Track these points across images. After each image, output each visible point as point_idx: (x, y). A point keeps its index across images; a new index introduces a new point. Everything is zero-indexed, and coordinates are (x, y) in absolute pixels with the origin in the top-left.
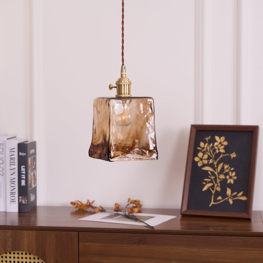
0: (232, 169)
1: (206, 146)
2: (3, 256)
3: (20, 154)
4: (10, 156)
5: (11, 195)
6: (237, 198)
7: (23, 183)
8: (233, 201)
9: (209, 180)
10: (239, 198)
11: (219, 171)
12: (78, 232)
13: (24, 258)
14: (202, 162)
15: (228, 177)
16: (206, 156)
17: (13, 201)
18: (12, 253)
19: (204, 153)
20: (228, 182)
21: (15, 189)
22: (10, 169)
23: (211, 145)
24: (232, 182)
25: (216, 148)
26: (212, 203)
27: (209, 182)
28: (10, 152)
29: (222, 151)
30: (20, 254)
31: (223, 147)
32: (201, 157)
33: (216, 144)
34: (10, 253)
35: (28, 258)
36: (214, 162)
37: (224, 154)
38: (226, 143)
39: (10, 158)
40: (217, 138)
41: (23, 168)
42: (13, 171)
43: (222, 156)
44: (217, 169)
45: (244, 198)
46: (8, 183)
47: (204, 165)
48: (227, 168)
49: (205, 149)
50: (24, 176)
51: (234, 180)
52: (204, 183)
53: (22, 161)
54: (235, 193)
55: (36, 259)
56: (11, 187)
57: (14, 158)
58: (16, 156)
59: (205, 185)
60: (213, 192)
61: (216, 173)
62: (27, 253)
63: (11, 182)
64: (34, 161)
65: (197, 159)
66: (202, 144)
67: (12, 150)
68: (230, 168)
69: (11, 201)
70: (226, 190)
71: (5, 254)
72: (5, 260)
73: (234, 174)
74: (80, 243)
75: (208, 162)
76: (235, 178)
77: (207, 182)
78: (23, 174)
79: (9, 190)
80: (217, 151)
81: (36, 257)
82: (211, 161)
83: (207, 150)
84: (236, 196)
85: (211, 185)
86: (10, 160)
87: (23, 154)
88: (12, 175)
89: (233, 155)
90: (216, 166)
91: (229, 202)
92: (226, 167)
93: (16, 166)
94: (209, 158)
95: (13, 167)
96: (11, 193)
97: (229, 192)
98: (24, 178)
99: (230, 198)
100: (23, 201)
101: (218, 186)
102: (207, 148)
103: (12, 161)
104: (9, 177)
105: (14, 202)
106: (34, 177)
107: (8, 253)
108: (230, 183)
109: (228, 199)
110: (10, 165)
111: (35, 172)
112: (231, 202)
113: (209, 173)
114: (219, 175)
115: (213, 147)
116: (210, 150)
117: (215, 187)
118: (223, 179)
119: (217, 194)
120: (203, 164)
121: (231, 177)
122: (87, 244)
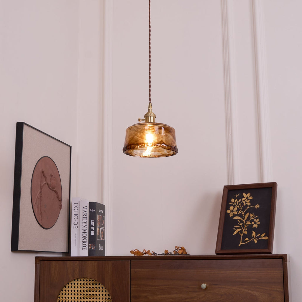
0: (257, 217)
1: (236, 201)
2: (72, 283)
3: (91, 210)
4: (83, 212)
5: (83, 243)
6: (260, 238)
7: (92, 233)
8: (257, 240)
9: (239, 226)
10: (262, 238)
11: (246, 219)
12: (130, 260)
13: (88, 284)
14: (233, 213)
15: (253, 223)
16: (236, 209)
17: (84, 248)
18: (79, 280)
19: (234, 207)
20: (254, 226)
21: (86, 238)
22: (83, 223)
23: (240, 200)
24: (256, 226)
25: (244, 202)
26: (241, 243)
27: (239, 228)
28: (83, 209)
29: (248, 204)
30: (85, 281)
31: (249, 201)
32: (232, 210)
33: (243, 199)
34: (78, 280)
35: (91, 284)
36: (242, 212)
37: (250, 206)
38: (251, 198)
39: (83, 214)
40: (244, 195)
41: (93, 221)
42: (85, 224)
43: (248, 207)
44: (245, 217)
45: (266, 238)
46: (81, 234)
47: (234, 216)
48: (253, 216)
49: (235, 204)
50: (93, 227)
51: (258, 225)
52: (234, 229)
53: (92, 216)
54: (259, 235)
55: (98, 284)
56: (83, 237)
57: (86, 214)
58: (87, 213)
59: (235, 230)
60: (242, 235)
61: (244, 221)
62: (91, 280)
63: (83, 233)
64: (103, 220)
65: (228, 211)
66: (233, 200)
67: (84, 208)
68: (254, 216)
69: (83, 248)
70: (252, 233)
71: (74, 281)
72: (74, 286)
73: (258, 220)
74: (131, 269)
75: (238, 213)
76: (259, 223)
77: (237, 228)
78: (93, 226)
79: (81, 239)
80: (245, 204)
81: (98, 283)
82: (240, 212)
83: (236, 204)
84: (260, 237)
85: (240, 230)
86: (83, 216)
87: (93, 210)
88: (84, 227)
89: (257, 206)
90: (243, 216)
91: (254, 242)
92: (251, 215)
93: (87, 220)
94: (238, 210)
95: (85, 221)
96: (83, 241)
97: (254, 234)
98: (93, 229)
99: (255, 238)
100: (92, 247)
101: (245, 230)
102: (236, 202)
103: (84, 216)
104: (82, 229)
105: (86, 249)
106: (102, 233)
107: (76, 280)
108: (255, 227)
109: (254, 239)
110: (83, 219)
111: (104, 229)
112: (256, 241)
113: (239, 221)
114: (246, 222)
115: (241, 201)
116: (239, 204)
117: (243, 232)
118: (249, 224)
119: (245, 236)
120: (234, 214)
121: (255, 223)
122: (137, 270)
